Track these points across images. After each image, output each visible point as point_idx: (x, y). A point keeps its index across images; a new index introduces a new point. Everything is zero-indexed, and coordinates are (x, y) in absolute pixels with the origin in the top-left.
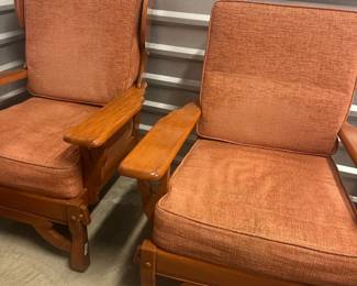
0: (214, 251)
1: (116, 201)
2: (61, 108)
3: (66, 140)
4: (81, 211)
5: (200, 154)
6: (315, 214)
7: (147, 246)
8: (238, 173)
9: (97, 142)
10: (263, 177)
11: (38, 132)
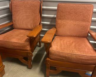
0: (63, 58)
1: (36, 53)
2: (22, 31)
3: (27, 36)
4: (31, 53)
5: (57, 39)
6: (85, 49)
7: (48, 59)
8: (66, 42)
9: (35, 36)
10: (72, 43)
11: (18, 36)
